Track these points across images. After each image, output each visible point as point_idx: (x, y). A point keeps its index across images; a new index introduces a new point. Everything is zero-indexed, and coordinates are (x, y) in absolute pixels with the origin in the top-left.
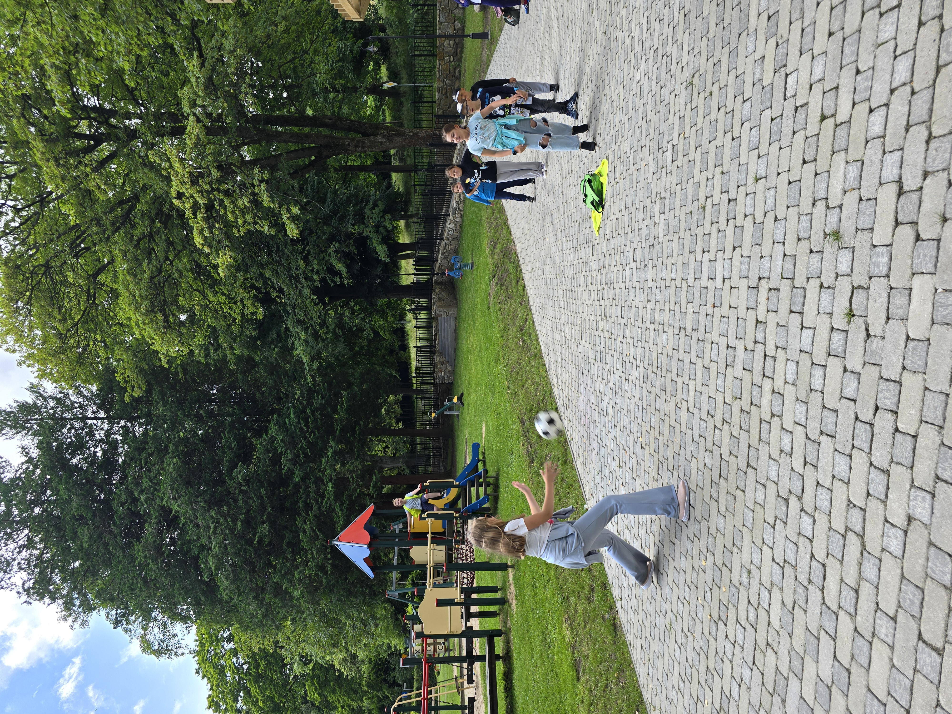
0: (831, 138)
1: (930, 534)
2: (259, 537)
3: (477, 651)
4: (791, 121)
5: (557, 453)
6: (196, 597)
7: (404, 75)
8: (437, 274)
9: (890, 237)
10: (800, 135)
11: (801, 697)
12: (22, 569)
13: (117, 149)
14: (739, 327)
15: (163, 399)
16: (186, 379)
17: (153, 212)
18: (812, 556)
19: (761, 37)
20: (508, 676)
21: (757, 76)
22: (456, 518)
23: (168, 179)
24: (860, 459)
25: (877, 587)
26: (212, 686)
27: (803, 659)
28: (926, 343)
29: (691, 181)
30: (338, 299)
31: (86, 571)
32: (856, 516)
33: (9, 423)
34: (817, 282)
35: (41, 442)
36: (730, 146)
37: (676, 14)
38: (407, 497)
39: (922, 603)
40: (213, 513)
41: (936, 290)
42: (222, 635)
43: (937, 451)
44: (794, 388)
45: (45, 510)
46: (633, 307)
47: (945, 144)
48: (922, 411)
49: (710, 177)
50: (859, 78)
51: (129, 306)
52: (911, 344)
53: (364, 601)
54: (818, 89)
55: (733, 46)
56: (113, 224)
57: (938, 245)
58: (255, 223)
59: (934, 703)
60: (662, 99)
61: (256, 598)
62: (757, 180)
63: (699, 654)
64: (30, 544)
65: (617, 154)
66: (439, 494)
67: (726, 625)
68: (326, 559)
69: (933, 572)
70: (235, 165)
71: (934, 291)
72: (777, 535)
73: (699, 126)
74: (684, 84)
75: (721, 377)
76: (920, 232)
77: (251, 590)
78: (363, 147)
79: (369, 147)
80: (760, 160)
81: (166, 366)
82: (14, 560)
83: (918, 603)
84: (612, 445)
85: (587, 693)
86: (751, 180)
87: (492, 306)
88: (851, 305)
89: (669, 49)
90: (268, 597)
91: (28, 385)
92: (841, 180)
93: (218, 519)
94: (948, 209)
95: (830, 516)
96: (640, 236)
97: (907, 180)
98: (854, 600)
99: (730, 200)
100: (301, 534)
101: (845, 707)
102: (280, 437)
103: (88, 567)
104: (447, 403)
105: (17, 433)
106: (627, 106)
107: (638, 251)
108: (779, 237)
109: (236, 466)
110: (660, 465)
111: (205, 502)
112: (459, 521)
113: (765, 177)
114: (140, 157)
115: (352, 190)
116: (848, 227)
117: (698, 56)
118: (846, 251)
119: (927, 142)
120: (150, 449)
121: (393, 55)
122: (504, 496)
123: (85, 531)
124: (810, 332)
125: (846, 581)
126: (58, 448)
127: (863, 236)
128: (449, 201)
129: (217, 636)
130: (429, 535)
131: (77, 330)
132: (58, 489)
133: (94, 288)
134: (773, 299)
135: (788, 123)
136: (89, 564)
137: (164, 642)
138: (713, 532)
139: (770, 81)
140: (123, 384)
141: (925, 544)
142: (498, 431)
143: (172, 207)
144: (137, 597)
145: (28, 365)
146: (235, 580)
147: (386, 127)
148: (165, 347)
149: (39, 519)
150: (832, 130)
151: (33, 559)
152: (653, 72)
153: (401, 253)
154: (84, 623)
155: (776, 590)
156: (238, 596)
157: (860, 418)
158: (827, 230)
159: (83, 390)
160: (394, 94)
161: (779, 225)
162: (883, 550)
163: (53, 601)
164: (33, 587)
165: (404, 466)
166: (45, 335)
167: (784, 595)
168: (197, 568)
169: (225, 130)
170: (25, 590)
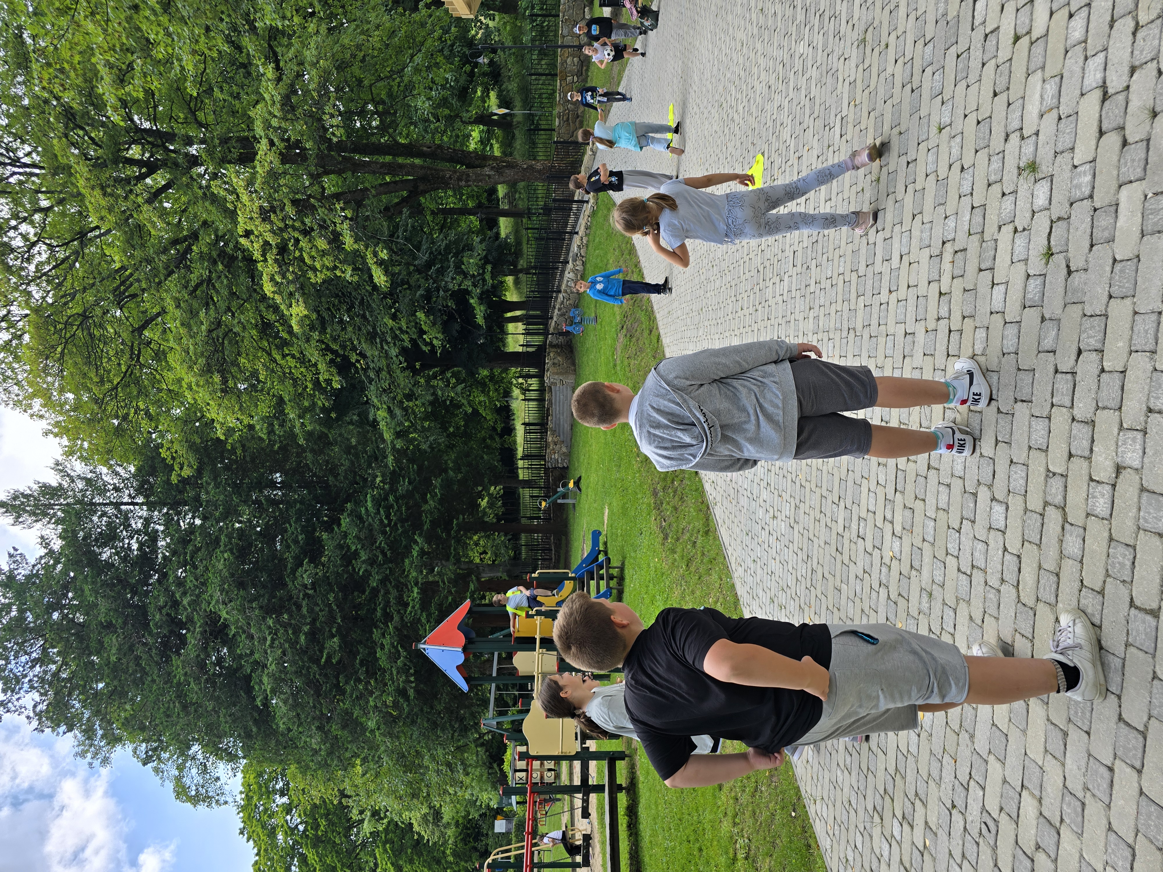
0: (1026, 59)
1: (1141, 479)
2: (328, 653)
3: (593, 779)
4: (979, 53)
5: (697, 524)
6: (245, 728)
7: (518, 103)
8: (552, 334)
9: (1093, 151)
10: (991, 66)
12: (34, 688)
13: (175, 178)
14: (919, 307)
15: (215, 479)
16: (244, 456)
17: (214, 254)
18: (1005, 549)
20: (632, 811)
21: (941, 11)
23: (232, 215)
24: (1060, 417)
25: (1081, 562)
26: (259, 851)
28: (1135, 260)
30: (431, 367)
31: (112, 693)
32: (1056, 485)
33: (28, 508)
34: (1010, 228)
35: (65, 530)
36: (908, 100)
38: (509, 593)
39: (1133, 563)
40: (270, 622)
41: (1146, 196)
42: (274, 787)
43: (1148, 380)
44: (983, 358)
45: (65, 617)
46: (792, 321)
47: (1155, 29)
48: (1131, 339)
51: (181, 364)
52: (1118, 267)
53: (452, 738)
54: (1010, 8)
56: (166, 267)
57: (1148, 145)
58: (335, 268)
59: (1151, 676)
60: (829, 67)
61: (319, 728)
62: (941, 130)
64: (44, 660)
65: (775, 146)
66: (549, 593)
68: (407, 681)
69: (1146, 521)
70: (314, 198)
71: (1143, 197)
72: (963, 539)
73: (872, 87)
74: (856, 43)
76: (1127, 137)
77: (314, 718)
78: (467, 181)
79: (474, 181)
80: (944, 107)
81: (223, 438)
82: (25, 676)
83: (1128, 564)
84: (765, 495)
85: (731, 801)
86: (934, 130)
87: (618, 362)
88: (1049, 242)
89: (838, 8)
90: (335, 729)
91: (51, 463)
92: (1037, 103)
93: (277, 630)
94: (1158, 101)
95: (1025, 496)
97: (1112, 81)
98: (1054, 586)
99: (908, 163)
100: (378, 650)
101: (1045, 718)
102: (354, 532)
103: (116, 687)
104: (561, 489)
105: (36, 521)
106: (787, 88)
107: (799, 254)
108: (966, 188)
109: (302, 565)
110: (824, 500)
111: (261, 607)
113: (950, 125)
114: (201, 187)
115: (452, 236)
116: (1045, 154)
117: (871, 7)
118: (1043, 182)
119: (1134, 34)
120: (199, 539)
121: (505, 80)
122: (630, 586)
123: (113, 642)
124: (1002, 288)
125: (1045, 566)
126: (85, 538)
127: (1064, 160)
128: (569, 246)
129: (267, 788)
130: (538, 637)
131: (116, 395)
132: (83, 591)
133: (139, 344)
134: (959, 262)
135: (976, 55)
136: (116, 683)
137: (203, 787)
138: (887, 560)
139: (955, 13)
140: (169, 461)
141: (1136, 492)
142: (624, 511)
143: (237, 246)
144: (173, 725)
145: (56, 435)
146: (295, 706)
147: (495, 158)
148: (221, 414)
149: (58, 627)
150: (1027, 50)
151: (48, 677)
152: (818, 40)
153: (509, 315)
154: (105, 761)
155: (962, 605)
156: (298, 726)
157: (1060, 369)
158: (1022, 165)
159: (119, 469)
160: (505, 123)
161: (965, 175)
162: (1088, 515)
163: (70, 729)
164: (47, 711)
165: (505, 577)
166: (78, 399)
167: (972, 608)
168: (249, 690)
169: (303, 157)
170: (36, 714)
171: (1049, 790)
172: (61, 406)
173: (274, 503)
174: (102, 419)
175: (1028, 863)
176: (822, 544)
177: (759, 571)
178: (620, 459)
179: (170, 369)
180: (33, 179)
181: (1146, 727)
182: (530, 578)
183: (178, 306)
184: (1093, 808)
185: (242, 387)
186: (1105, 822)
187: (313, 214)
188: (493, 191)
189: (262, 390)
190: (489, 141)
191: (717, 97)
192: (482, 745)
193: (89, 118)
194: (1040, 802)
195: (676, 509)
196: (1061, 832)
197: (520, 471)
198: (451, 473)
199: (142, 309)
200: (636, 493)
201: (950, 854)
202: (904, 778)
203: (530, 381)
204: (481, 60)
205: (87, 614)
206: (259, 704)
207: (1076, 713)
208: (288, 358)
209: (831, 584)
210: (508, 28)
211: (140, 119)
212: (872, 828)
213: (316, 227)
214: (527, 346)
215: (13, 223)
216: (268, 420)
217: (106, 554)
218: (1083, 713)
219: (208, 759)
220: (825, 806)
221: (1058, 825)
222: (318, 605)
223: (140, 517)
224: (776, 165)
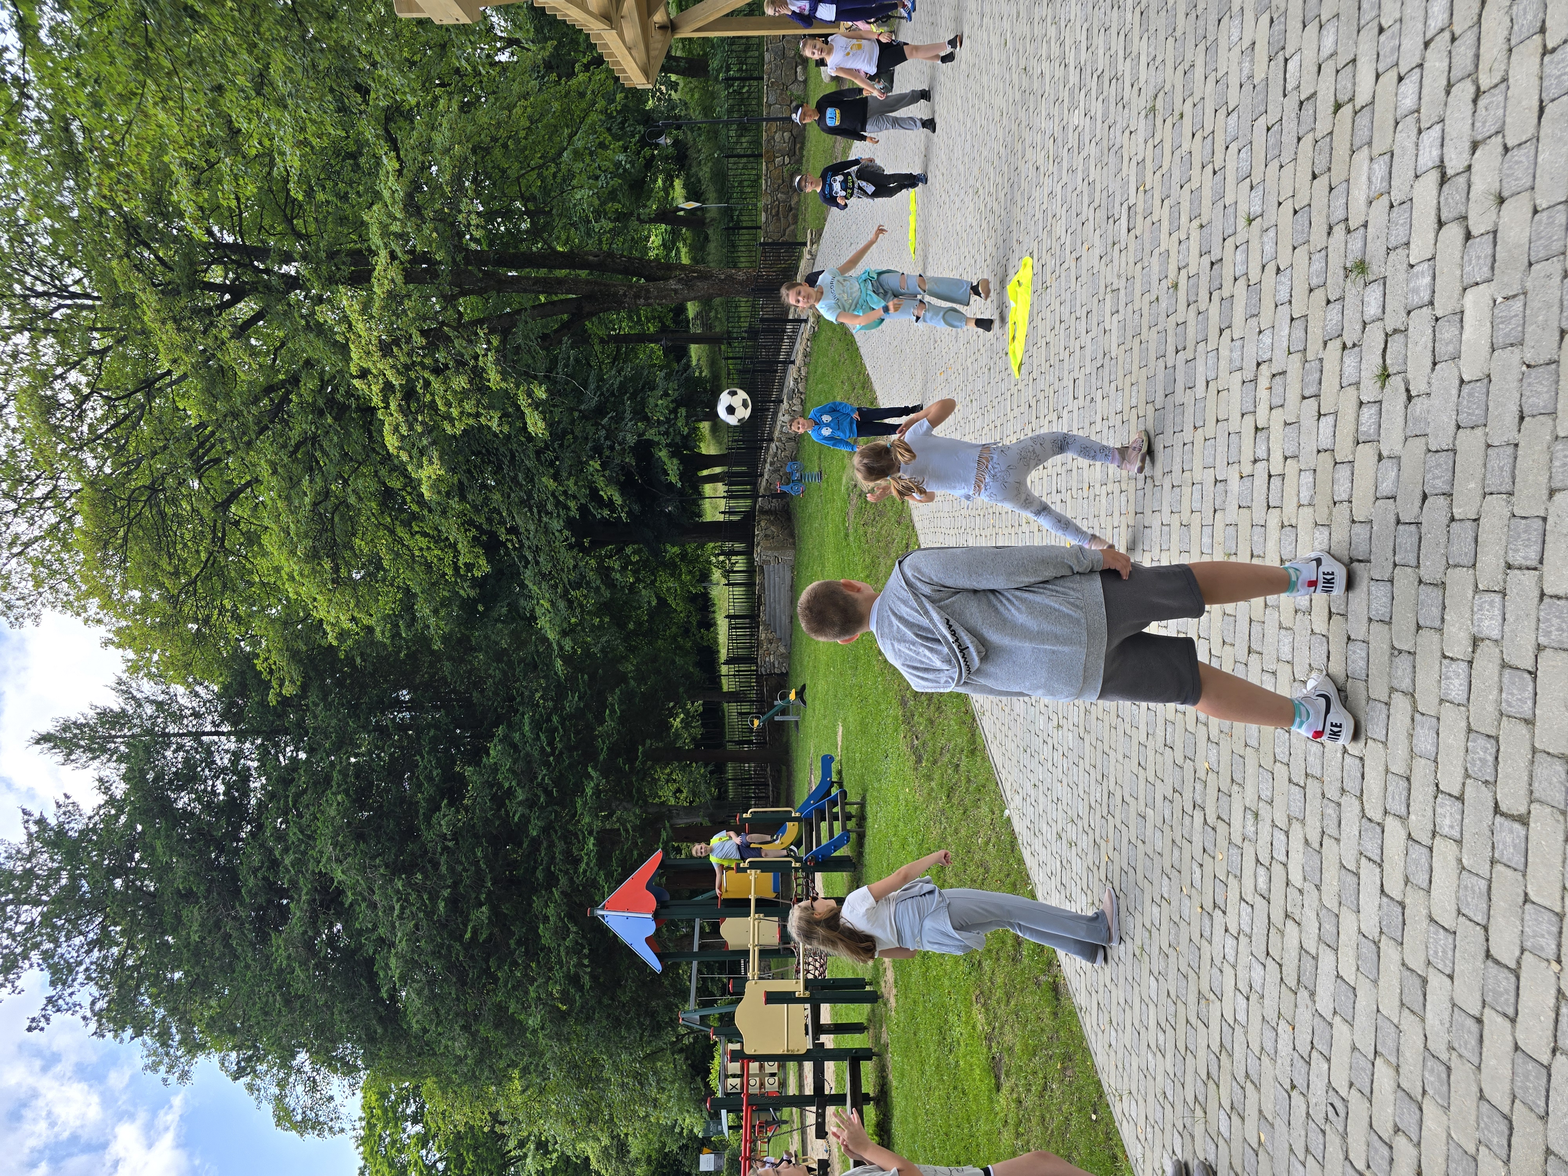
0: (1349, 133)
1: (1502, 652)
2: (474, 927)
3: (831, 1087)
4: (1293, 125)
5: (959, 741)
6: (367, 1028)
7: (712, 195)
8: (763, 496)
9: (1432, 247)
10: (1308, 140)
11: (1338, 976)
12: (91, 979)
13: (268, 305)
14: (1231, 447)
15: (324, 699)
17: (321, 402)
19: (1249, 15)
20: (884, 1128)
21: (1246, 72)
22: (796, 869)
23: (343, 349)
24: (1404, 579)
25: (1436, 761)
27: (1337, 916)
28: (1486, 381)
29: (1156, 252)
30: (604, 544)
31: (192, 985)
32: (1402, 667)
33: (82, 743)
34: (1337, 343)
35: (130, 770)
36: (1210, 184)
37: (1129, 15)
38: (715, 841)
39: (1497, 758)
40: (399, 885)
41: (1495, 301)
42: (404, 1110)
43: (1506, 529)
44: (1311, 509)
45: (130, 884)
48: (1484, 479)
49: (1183, 237)
50: (1383, 37)
51: (280, 548)
52: (1466, 389)
53: (641, 1039)
54: (1328, 69)
55: (1211, 38)
56: (258, 423)
57: (1495, 238)
58: (479, 415)
59: (1521, 899)
60: (1111, 143)
61: (465, 1028)
62: (1250, 221)
63: (1186, 977)
64: (103, 941)
65: (1046, 244)
66: (768, 838)
67: (1224, 913)
68: (580, 965)
69: (1509, 704)
70: (448, 325)
71: (1491, 303)
73: (1165, 168)
74: (1143, 113)
75: (1207, 530)
76: (1471, 228)
77: (457, 1015)
78: (647, 298)
79: (656, 298)
80: (1253, 193)
81: (334, 644)
82: (80, 963)
83: (1490, 759)
85: (1013, 1105)
86: (1242, 222)
87: (851, 531)
88: (1384, 361)
89: (1120, 67)
90: (485, 1030)
91: (112, 681)
92: (1365, 187)
93: (407, 894)
94: (1504, 183)
96: (1082, 358)
97: (1451, 160)
98: (1405, 793)
99: (1212, 264)
100: (541, 924)
102: (507, 764)
103: (197, 976)
104: (778, 702)
105: (93, 759)
106: (1060, 170)
107: (1081, 383)
108: (1284, 296)
109: (438, 808)
111: (387, 866)
112: (800, 874)
113: (1262, 215)
114: (302, 316)
115: (628, 371)
116: (1376, 250)
117: (1161, 67)
118: (1375, 286)
119: (1475, 101)
120: (303, 780)
121: (694, 164)
122: (875, 827)
123: (194, 915)
124: (1330, 419)
125: (1393, 769)
126: (156, 779)
127: (1396, 257)
128: (783, 379)
129: (395, 1112)
130: (752, 897)
131: (195, 591)
132: (153, 849)
133: (223, 524)
134: (1278, 388)
135: (1290, 127)
136: (198, 970)
137: (312, 1109)
138: (1201, 774)
139: (1263, 76)
140: (265, 676)
141: (1497, 669)
142: (864, 728)
143: (351, 393)
144: (273, 1026)
145: (120, 646)
146: (433, 998)
147: (683, 267)
148: (333, 613)
149: (122, 898)
150: (1350, 121)
151: (110, 964)
152: (1097, 108)
153: (705, 473)
154: (184, 1075)
155: (1296, 826)
156: (437, 1025)
157: (1402, 520)
158: (1348, 265)
159: (198, 689)
160: (694, 220)
161: (1282, 278)
162: (1442, 701)
163: (138, 1034)
164: (108, 1009)
165: (706, 822)
166: (146, 599)
167: (1307, 829)
168: (372, 977)
169: (432, 273)
170: (95, 1014)
171: (1408, 1054)
172: (124, 606)
173: (402, 727)
174: (178, 622)
175: (1385, 1151)
176: (1121, 758)
177: (1042, 799)
178: (857, 658)
179: (265, 554)
180: (84, 313)
181: (1518, 963)
182: (741, 819)
183: (275, 472)
184: (1462, 1072)
185: (356, 576)
186: (1475, 1089)
187: (447, 347)
188: (681, 310)
189: (384, 580)
190: (674, 243)
191: (971, 181)
192: (681, 1051)
193: (158, 232)
194: (1397, 1071)
195: (931, 722)
196: (1424, 1107)
197: (724, 681)
198: (632, 682)
199: (226, 478)
200: (879, 704)
201: (1291, 1150)
202: (1231, 1055)
203: (734, 558)
204: (662, 141)
205: (160, 880)
206: (385, 996)
207: (1436, 953)
208: (418, 536)
209: (1132, 809)
210: (696, 96)
211: (221, 231)
212: (1193, 1125)
213: (451, 364)
214: (730, 513)
215: (59, 371)
216: (392, 620)
217: (183, 800)
218: (1444, 952)
219: (318, 1071)
220: (1133, 1102)
221: (1419, 1098)
222: (462, 863)
223: (227, 751)
224: (1048, 269)
